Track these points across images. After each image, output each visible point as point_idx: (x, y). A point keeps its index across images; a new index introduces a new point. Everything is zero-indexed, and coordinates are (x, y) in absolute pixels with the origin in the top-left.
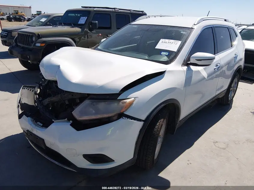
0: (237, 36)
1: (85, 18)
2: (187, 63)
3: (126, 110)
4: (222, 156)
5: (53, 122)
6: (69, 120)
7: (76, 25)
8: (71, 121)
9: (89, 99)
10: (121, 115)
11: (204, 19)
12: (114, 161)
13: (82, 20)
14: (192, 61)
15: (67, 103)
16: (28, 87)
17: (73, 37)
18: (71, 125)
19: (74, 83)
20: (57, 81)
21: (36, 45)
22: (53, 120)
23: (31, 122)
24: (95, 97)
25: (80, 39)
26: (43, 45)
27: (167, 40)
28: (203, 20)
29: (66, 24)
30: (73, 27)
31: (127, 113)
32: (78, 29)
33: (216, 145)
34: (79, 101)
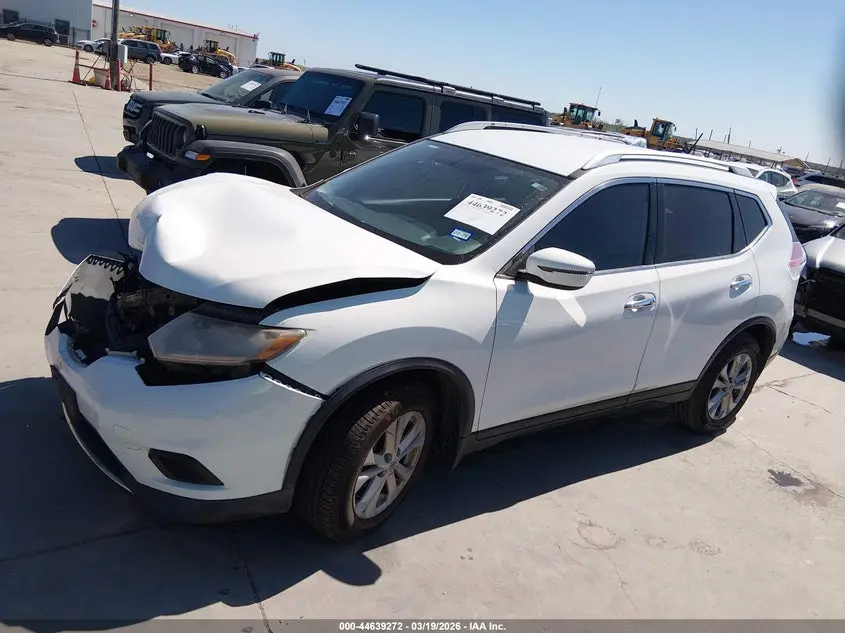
0: (766, 224)
1: (347, 101)
2: (517, 271)
3: (272, 358)
4: (580, 564)
5: (106, 354)
6: (139, 356)
7: (318, 116)
8: (143, 360)
9: (195, 312)
10: (258, 367)
11: (624, 157)
12: (222, 484)
13: (336, 105)
14: (531, 268)
15: (152, 312)
16: (106, 261)
17: (299, 149)
18: (138, 369)
19: (167, 265)
20: (141, 252)
21: (187, 155)
22: (107, 350)
23: (64, 348)
24: (225, 312)
25: (318, 156)
26: (205, 158)
27: (484, 200)
28: (621, 160)
29: (294, 110)
30: (308, 122)
31: (273, 364)
32: (319, 130)
33: (584, 531)
34: (173, 314)
